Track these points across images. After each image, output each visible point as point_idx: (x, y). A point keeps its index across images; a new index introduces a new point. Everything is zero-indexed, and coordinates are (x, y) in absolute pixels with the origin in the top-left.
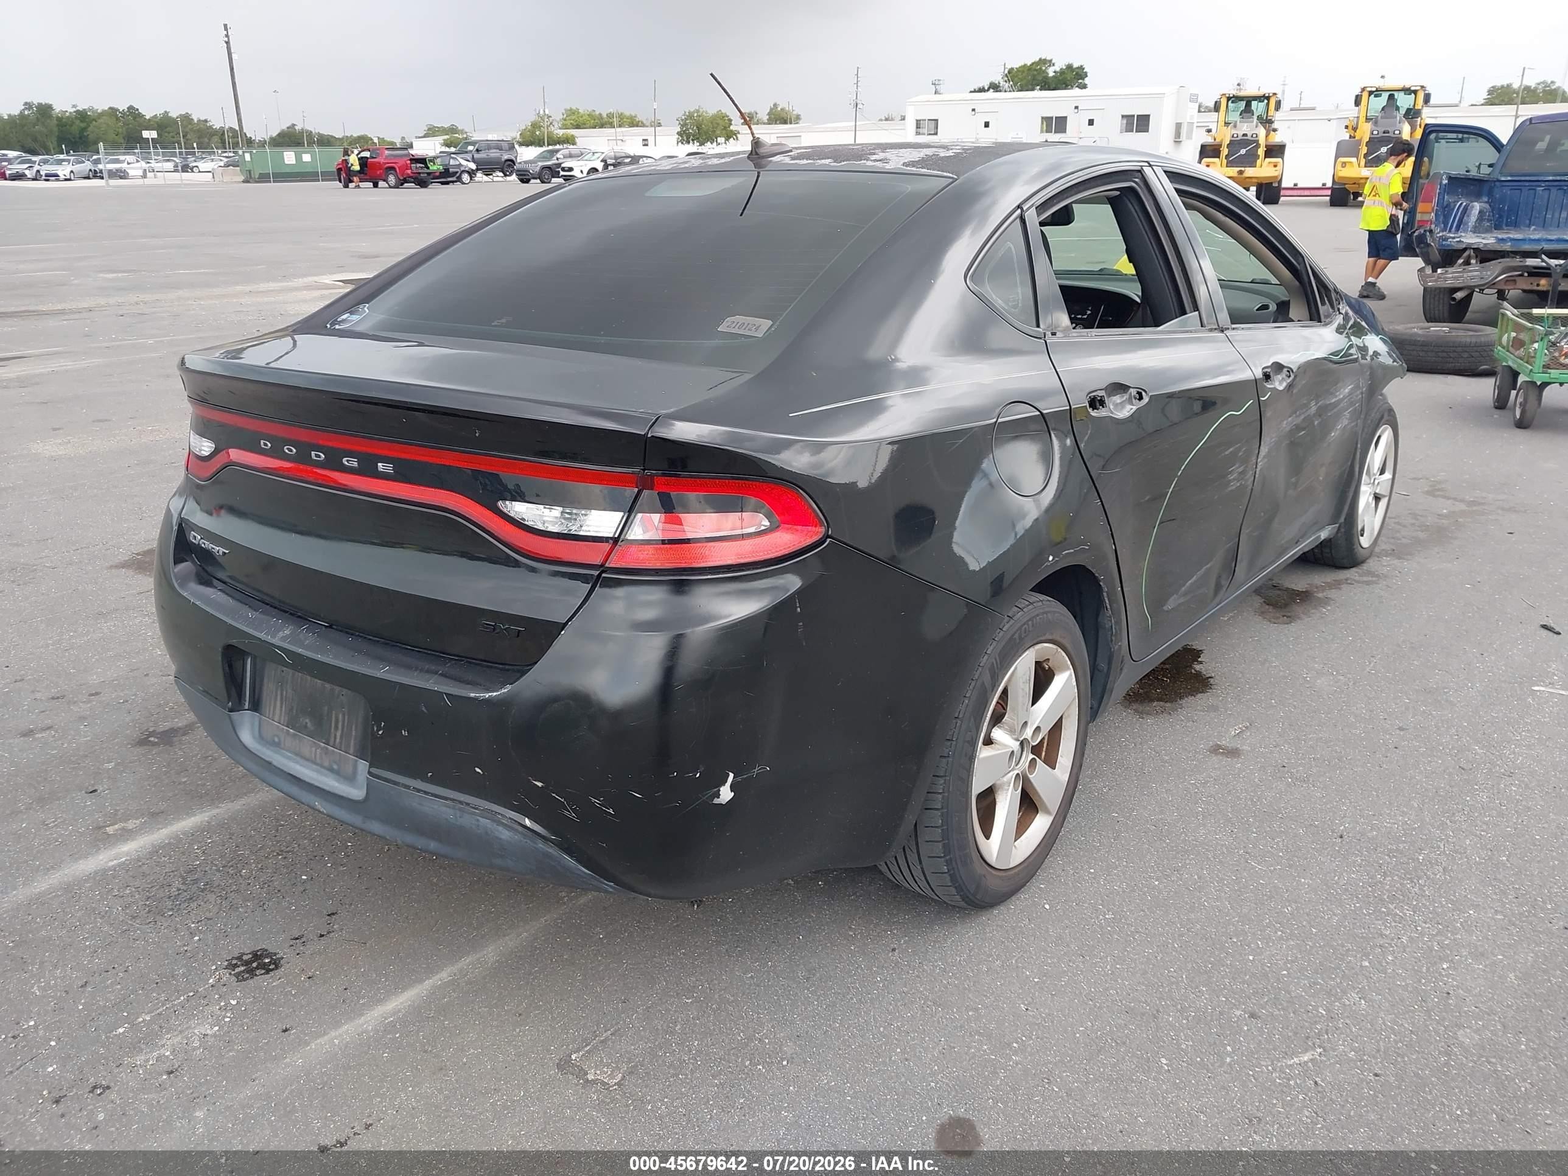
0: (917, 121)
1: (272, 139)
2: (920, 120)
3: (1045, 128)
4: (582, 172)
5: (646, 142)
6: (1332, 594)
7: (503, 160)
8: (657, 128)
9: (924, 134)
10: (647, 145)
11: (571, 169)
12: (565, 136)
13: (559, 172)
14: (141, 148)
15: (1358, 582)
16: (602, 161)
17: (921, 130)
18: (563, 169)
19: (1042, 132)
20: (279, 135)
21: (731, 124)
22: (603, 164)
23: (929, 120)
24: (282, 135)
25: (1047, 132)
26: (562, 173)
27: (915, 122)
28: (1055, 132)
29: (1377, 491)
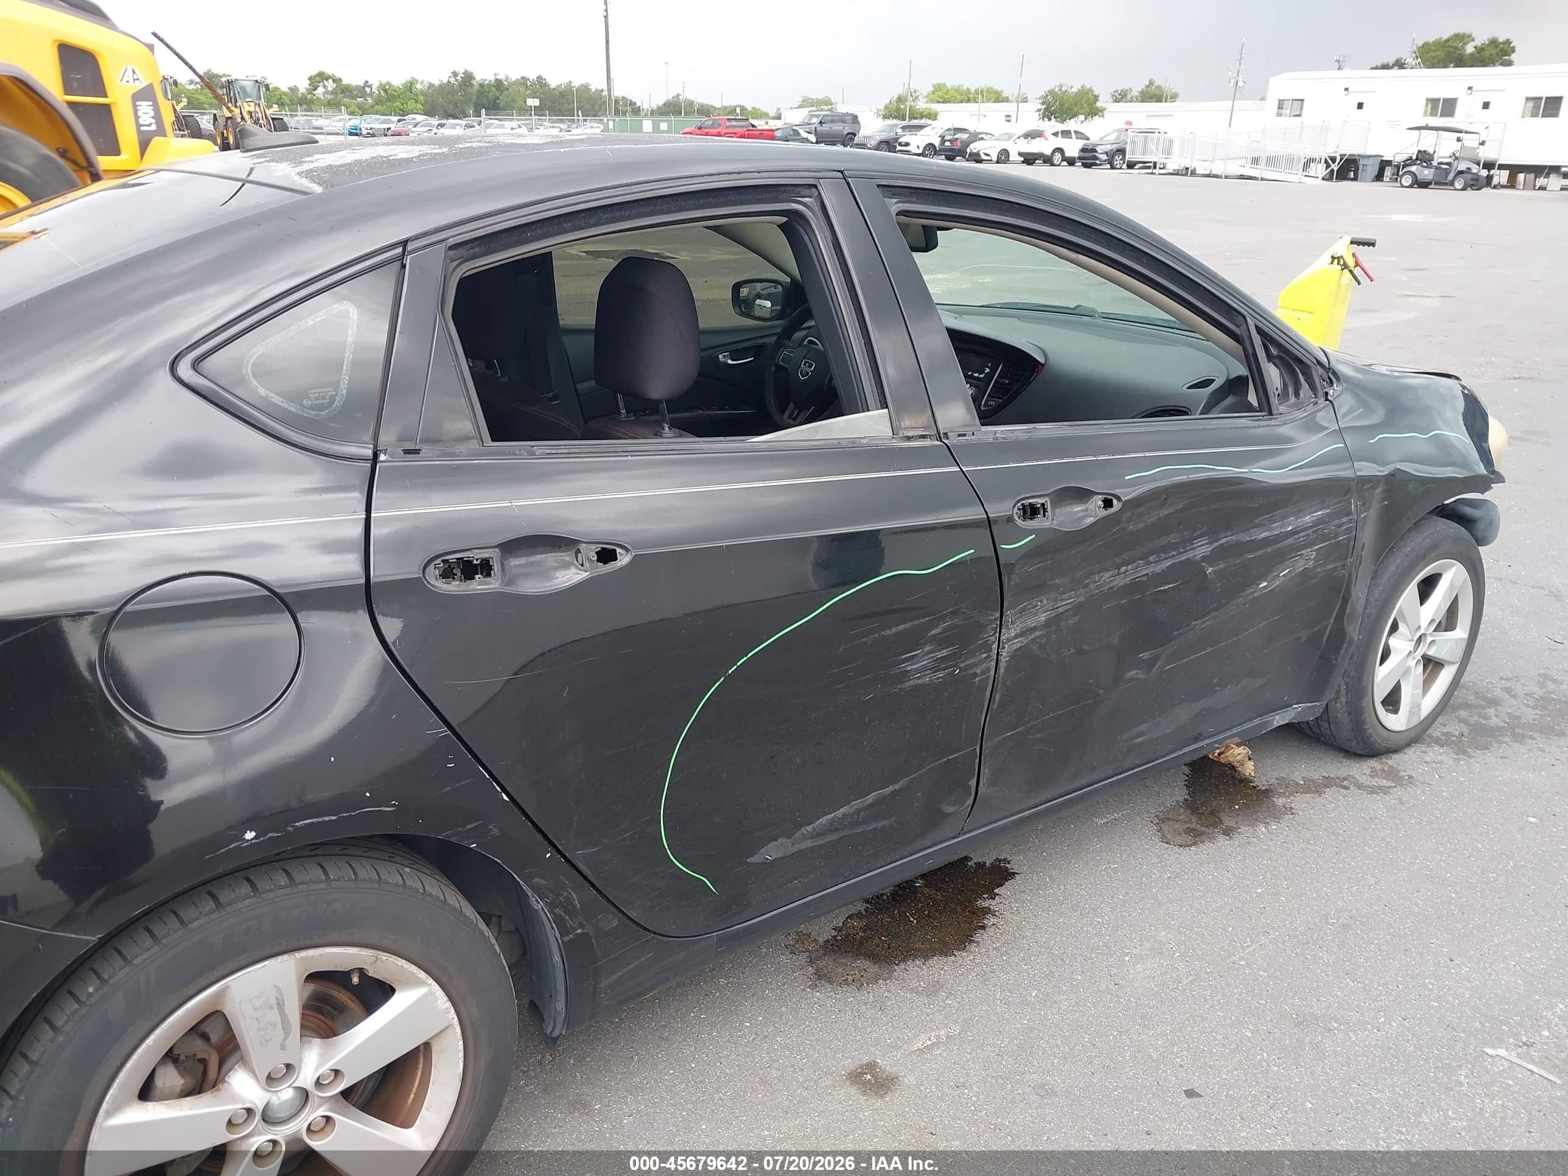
0: (1280, 100)
1: (659, 108)
2: (1284, 100)
3: (1429, 111)
4: (918, 147)
5: (1009, 118)
6: (1299, 802)
7: (845, 133)
8: (1020, 104)
9: (1286, 115)
10: (1009, 121)
11: (907, 144)
12: (928, 111)
13: (896, 147)
14: (549, 116)
15: (1359, 786)
16: (940, 136)
17: (1283, 111)
18: (900, 144)
19: (1425, 115)
20: (664, 104)
21: (1097, 100)
22: (940, 139)
23: (1293, 100)
24: (667, 104)
25: (1431, 116)
26: (899, 148)
27: (1278, 102)
28: (1441, 116)
29: (1430, 653)
